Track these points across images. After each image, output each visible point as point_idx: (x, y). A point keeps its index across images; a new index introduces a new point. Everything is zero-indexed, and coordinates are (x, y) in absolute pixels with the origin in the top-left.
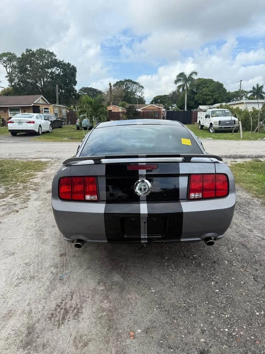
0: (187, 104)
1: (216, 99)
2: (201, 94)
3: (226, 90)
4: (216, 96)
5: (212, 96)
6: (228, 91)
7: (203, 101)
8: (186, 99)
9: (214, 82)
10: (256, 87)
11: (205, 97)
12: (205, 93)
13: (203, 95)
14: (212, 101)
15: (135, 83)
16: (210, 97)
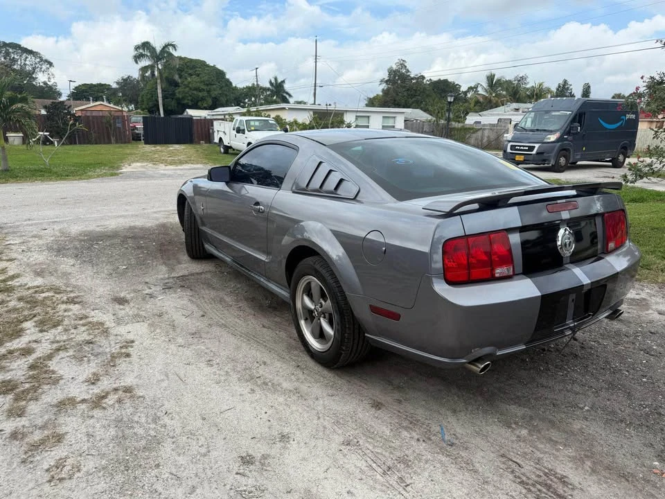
0: (164, 105)
1: (215, 98)
2: (187, 86)
3: (231, 83)
4: (216, 93)
5: (209, 92)
6: (234, 85)
7: (192, 101)
8: (160, 95)
9: (208, 66)
10: (273, 81)
11: (195, 92)
12: (194, 85)
13: (191, 89)
14: (210, 102)
15: (30, 52)
16: (205, 94)
